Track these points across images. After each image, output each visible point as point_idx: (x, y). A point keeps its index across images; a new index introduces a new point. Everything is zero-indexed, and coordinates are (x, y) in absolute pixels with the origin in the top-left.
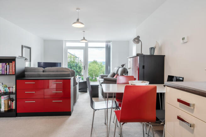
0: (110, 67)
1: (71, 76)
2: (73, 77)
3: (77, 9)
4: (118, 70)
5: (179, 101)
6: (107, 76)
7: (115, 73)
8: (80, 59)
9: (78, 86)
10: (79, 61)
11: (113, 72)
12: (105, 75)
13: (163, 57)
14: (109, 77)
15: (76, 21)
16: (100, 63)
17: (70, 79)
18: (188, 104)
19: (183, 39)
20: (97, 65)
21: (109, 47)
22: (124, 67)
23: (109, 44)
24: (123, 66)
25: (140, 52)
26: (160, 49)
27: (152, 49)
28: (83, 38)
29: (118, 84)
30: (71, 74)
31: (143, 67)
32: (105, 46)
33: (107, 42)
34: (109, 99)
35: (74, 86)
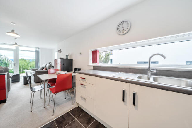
0: (39, 63)
1: (4, 72)
2: (7, 73)
3: (12, 23)
4: (46, 66)
5: (81, 78)
6: (37, 69)
7: (44, 67)
8: (5, 57)
9: (11, 79)
10: (5, 58)
11: (42, 67)
12: (35, 68)
13: (72, 60)
14: (39, 70)
15: (11, 31)
16: (27, 61)
17: (5, 75)
18: (84, 79)
19: (80, 53)
20: (25, 62)
21: (38, 51)
22: (51, 64)
23: (38, 50)
24: (49, 63)
25: (61, 57)
26: (71, 56)
27: (67, 56)
28: (15, 43)
29: (49, 74)
30: (3, 70)
31: (63, 64)
32: (35, 51)
33: (36, 48)
34: (45, 82)
35: (8, 79)
